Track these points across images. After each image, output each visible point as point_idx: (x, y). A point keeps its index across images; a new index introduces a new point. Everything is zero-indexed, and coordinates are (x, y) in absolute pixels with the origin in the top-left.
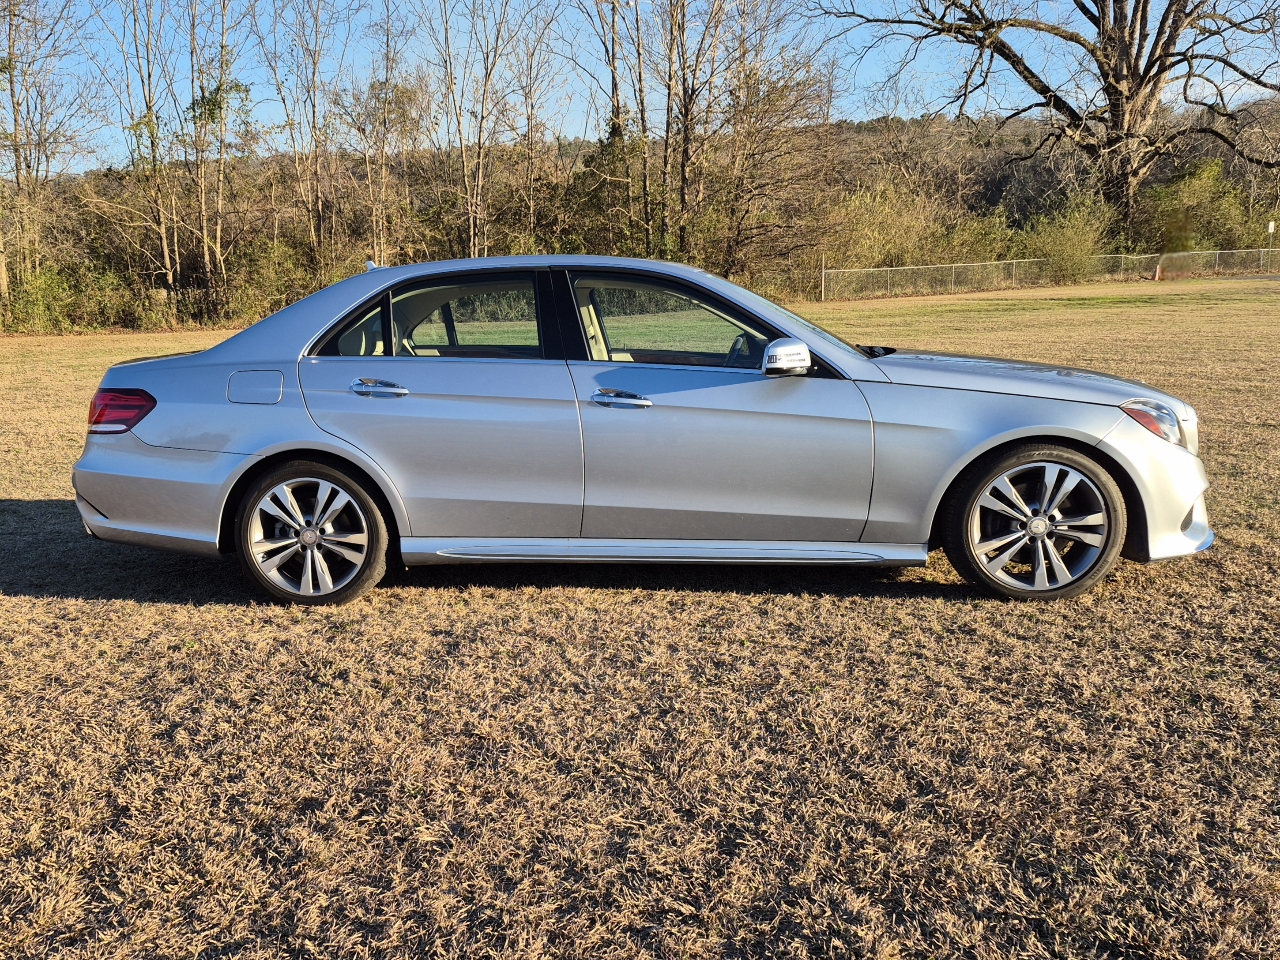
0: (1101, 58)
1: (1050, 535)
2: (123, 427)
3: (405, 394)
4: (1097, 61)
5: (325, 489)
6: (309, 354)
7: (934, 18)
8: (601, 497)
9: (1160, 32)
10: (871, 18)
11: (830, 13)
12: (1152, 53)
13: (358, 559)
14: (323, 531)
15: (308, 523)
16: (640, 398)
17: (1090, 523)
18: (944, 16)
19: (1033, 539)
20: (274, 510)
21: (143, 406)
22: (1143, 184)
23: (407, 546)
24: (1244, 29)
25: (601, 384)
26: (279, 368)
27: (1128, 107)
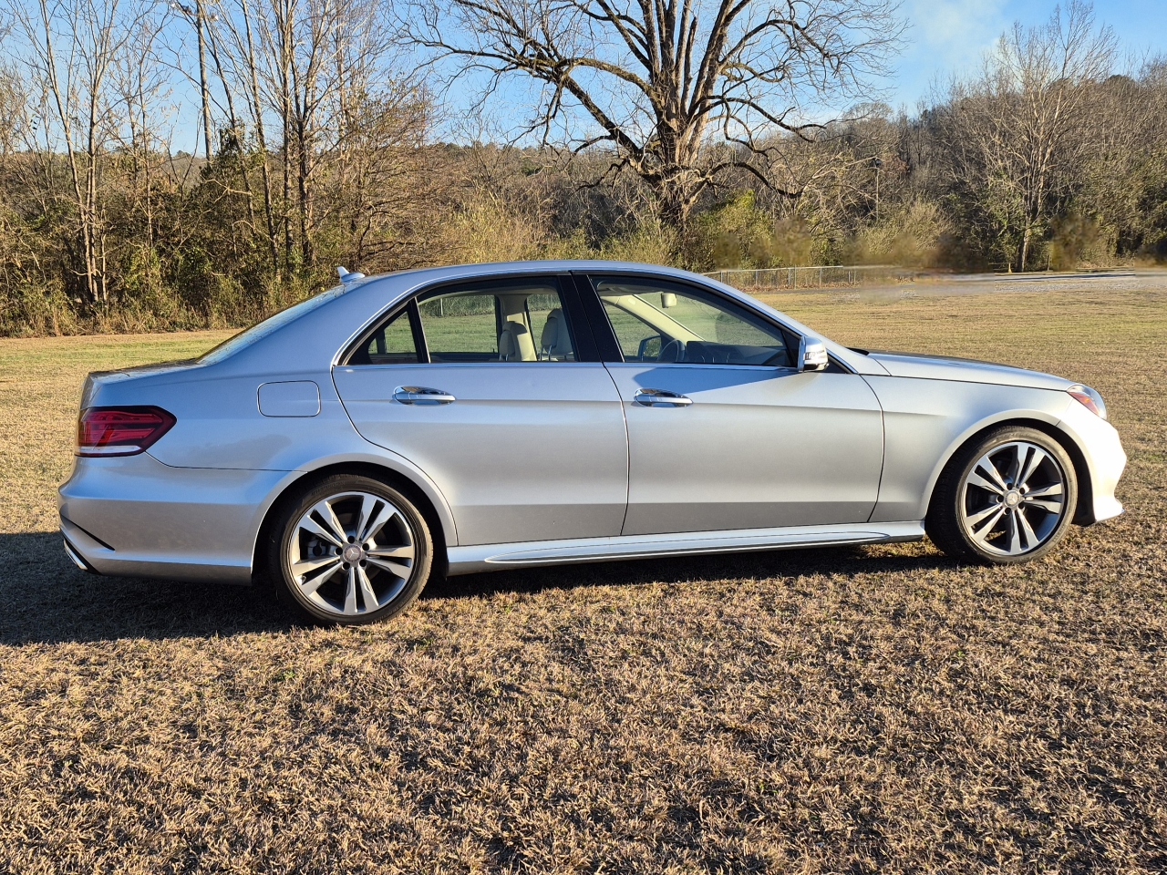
0: (655, 98)
1: (1021, 505)
2: (137, 448)
3: (451, 402)
4: (652, 100)
5: (369, 502)
6: (341, 362)
7: (515, 53)
8: (644, 495)
9: (700, 78)
10: (457, 49)
11: (419, 42)
12: (694, 97)
13: (403, 572)
14: (366, 547)
15: (351, 540)
16: (679, 397)
17: (1052, 494)
18: (524, 52)
19: (1008, 510)
20: (316, 529)
21: (160, 424)
22: (694, 210)
23: (455, 555)
24: (762, 79)
25: (641, 385)
26: (309, 378)
27: (678, 143)
